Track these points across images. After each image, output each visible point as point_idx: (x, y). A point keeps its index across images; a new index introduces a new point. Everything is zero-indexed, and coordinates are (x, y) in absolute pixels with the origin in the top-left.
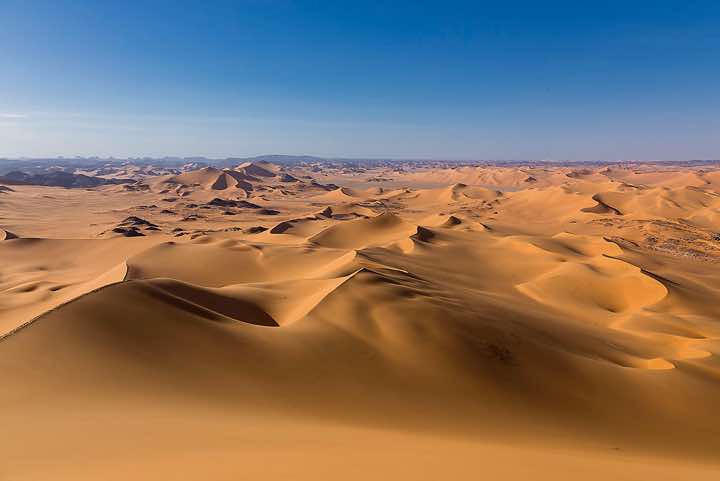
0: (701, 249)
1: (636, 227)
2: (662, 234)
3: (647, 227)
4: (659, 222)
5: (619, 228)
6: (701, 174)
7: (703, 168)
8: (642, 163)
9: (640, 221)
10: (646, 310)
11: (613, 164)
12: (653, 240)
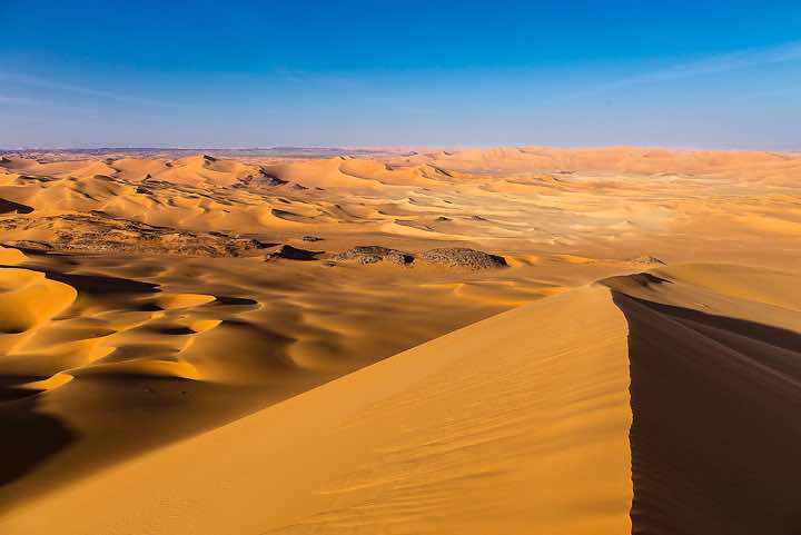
0: (117, 239)
1: (47, 225)
2: (75, 229)
3: (58, 224)
4: (71, 218)
5: (26, 229)
6: (110, 162)
7: (111, 156)
8: (47, 152)
9: (50, 219)
10: (54, 319)
11: (11, 152)
12: (66, 238)
